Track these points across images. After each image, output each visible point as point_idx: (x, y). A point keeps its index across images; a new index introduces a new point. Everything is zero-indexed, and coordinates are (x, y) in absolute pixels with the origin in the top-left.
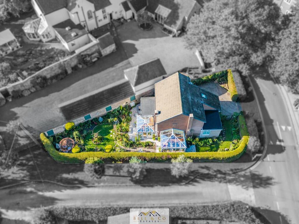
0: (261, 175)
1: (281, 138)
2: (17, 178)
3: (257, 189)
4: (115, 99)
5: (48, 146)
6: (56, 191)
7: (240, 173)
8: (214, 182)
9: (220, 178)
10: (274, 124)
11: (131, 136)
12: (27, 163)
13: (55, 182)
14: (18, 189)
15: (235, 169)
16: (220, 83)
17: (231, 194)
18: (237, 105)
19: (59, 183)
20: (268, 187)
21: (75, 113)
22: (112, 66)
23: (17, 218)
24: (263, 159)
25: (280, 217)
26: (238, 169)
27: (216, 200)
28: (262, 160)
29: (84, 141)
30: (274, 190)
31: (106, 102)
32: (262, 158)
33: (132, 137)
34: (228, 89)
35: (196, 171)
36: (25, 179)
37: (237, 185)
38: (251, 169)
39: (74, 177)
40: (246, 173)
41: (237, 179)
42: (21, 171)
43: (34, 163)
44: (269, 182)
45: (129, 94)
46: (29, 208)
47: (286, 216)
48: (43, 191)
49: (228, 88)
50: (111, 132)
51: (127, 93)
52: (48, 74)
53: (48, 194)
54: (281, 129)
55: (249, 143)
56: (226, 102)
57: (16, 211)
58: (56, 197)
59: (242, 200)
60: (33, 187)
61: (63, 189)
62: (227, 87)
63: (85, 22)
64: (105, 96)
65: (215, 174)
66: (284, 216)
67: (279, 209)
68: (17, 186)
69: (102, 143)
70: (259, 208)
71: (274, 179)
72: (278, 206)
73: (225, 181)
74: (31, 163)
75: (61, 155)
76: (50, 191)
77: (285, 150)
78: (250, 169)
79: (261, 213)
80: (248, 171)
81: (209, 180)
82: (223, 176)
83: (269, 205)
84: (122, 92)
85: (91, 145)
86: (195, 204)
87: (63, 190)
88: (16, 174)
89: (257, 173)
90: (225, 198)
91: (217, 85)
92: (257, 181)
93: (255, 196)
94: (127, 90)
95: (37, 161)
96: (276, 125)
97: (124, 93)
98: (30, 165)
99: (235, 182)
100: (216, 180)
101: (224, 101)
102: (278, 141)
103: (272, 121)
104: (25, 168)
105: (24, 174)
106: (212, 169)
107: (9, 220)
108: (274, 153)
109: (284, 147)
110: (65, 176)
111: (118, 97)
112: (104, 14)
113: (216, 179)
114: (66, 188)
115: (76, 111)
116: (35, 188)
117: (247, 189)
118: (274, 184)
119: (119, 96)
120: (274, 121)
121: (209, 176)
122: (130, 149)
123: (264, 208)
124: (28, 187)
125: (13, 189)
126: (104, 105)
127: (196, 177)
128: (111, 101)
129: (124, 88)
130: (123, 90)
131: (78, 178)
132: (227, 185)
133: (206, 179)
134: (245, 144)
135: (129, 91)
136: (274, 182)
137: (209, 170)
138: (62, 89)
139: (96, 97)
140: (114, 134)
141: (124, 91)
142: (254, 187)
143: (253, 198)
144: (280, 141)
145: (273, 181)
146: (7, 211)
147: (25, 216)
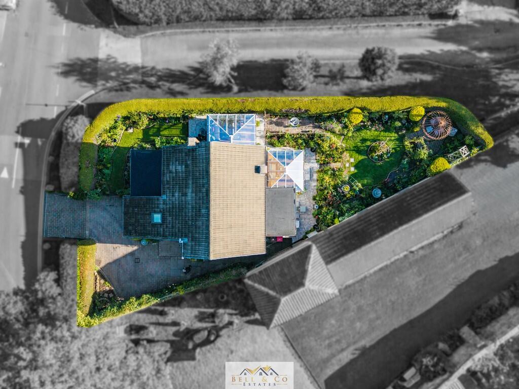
0: (78, 80)
1: (18, 151)
2: (512, 73)
3: (92, 56)
4: (352, 225)
5: (472, 120)
6: (439, 52)
7: (116, 83)
8: (163, 69)
9: (152, 75)
10: (21, 184)
11: (312, 161)
12: (503, 100)
13: (443, 65)
14: (504, 55)
15: (121, 90)
16: (111, 295)
17: (138, 48)
18: (87, 232)
19: (437, 64)
20: (71, 60)
21: (434, 188)
22: (364, 352)
23: (491, 8)
24: (66, 109)
25: (66, 12)
26: (117, 90)
27: (167, 38)
28: (69, 108)
29: (404, 146)
30: (62, 55)
31: (371, 217)
32: (66, 112)
33: (310, 159)
34: (96, 276)
35: (193, 86)
36: (497, 71)
37: (124, 63)
38: (93, 92)
39: (411, 75)
40: (104, 85)
41: (123, 74)
42: (509, 84)
43: (490, 100)
44: (67, 68)
45: (322, 239)
46: (477, 25)
47: (55, 14)
48: (459, 53)
49: (96, 279)
50: (352, 169)
51: (327, 241)
52: (517, 314)
53: (450, 47)
54: (10, 173)
55: (86, 126)
56: (109, 240)
57: (497, 20)
58: (436, 42)
59: (123, 38)
60: (479, 58)
61: (427, 55)
62: (98, 281)
64: (375, 228)
65: (160, 83)
66: (59, 14)
67: (65, 26)
68: (506, 60)
69: (368, 143)
70: (97, 27)
71: (58, 74)
72: (64, 28)
73: (144, 70)
74: (495, 100)
75: (444, 101)
76: (448, 51)
77: (18, 128)
78: (95, 91)
79: (96, 19)
80: (100, 88)
81: (173, 72)
82: (146, 79)
83: (79, 31)
84: (338, 241)
85: (390, 140)
86: (203, 32)
87: (426, 53)
88: (515, 80)
89: (84, 84)
90: (150, 42)
91: (119, 291)
92: (89, 70)
93: (98, 45)
94: (328, 246)
95: (484, 104)
96: (17, 180)
97: (333, 239)
98: (494, 96)
99: (128, 69)
100: (160, 71)
101: (112, 243)
102: (26, 146)
103: (24, 191)
104: (503, 91)
105: (501, 79)
106: (163, 90)
107: (504, 6)
108: (43, 121)
109: (17, 132)
110: (427, 78)
111: (347, 230)
113: (159, 73)
114: (422, 56)
115: (432, 191)
116: (476, 57)
117: (109, 57)
118: (60, 65)
119: (344, 231)
120: (19, 189)
121: (171, 80)
122: (313, 130)
123: (89, 26)
124: (488, 60)
125: (512, 55)
126: (375, 211)
127: (194, 76)
128: (361, 220)
129: (336, 249)
130: (337, 246)
131: (404, 74)
132: (142, 63)
133: (178, 73)
134: (93, 124)
135: (324, 244)
136: (58, 67)
137: (169, 89)
138: (472, 277)
139: (396, 222)
140: (347, 165)
141: (334, 243)
142: (95, 61)
143: (103, 42)
144: (21, 145)
145: (60, 70)
146: (511, 20)
147: (480, 12)
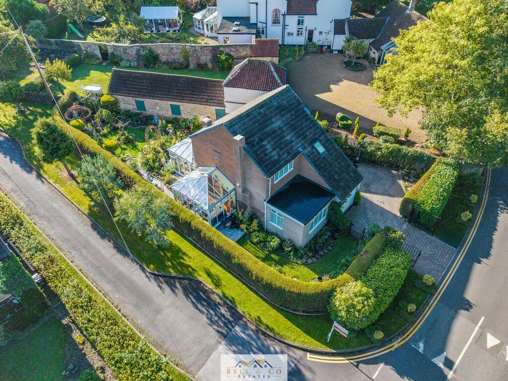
9: (221, 316)
24: (359, 362)
52: (164, 54)
63: (264, 25)
112: (300, 26)
127: (180, 279)
